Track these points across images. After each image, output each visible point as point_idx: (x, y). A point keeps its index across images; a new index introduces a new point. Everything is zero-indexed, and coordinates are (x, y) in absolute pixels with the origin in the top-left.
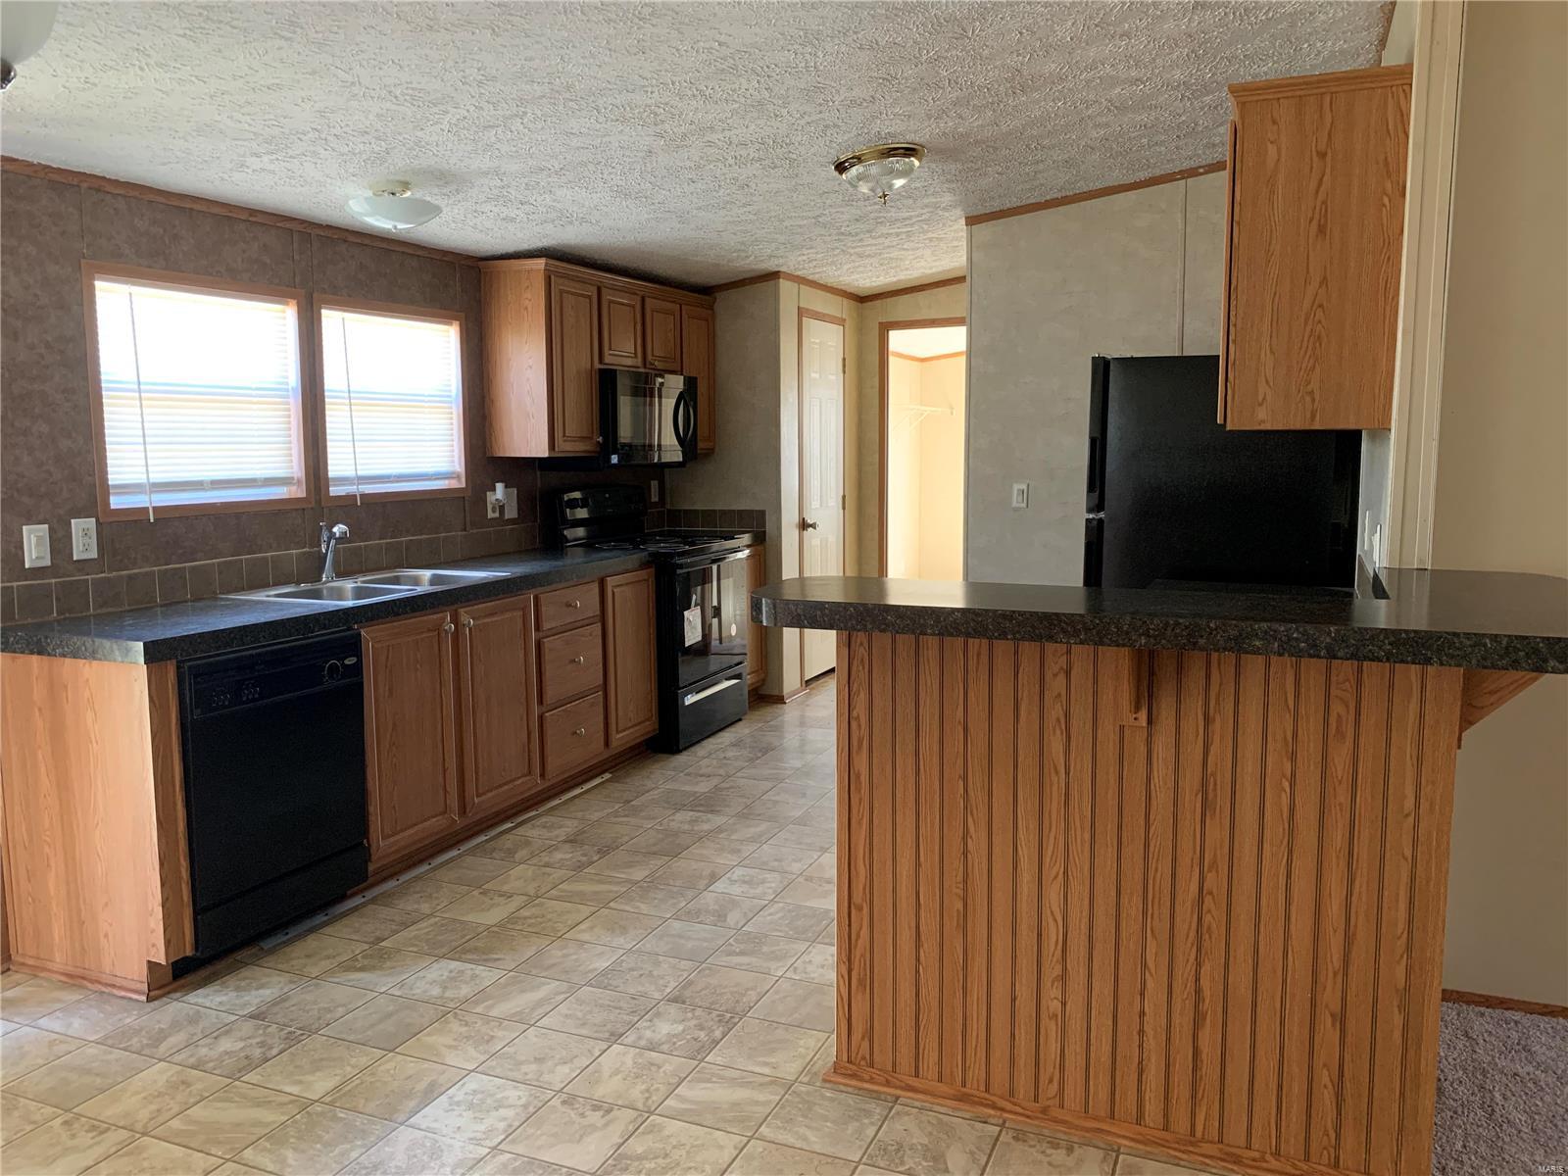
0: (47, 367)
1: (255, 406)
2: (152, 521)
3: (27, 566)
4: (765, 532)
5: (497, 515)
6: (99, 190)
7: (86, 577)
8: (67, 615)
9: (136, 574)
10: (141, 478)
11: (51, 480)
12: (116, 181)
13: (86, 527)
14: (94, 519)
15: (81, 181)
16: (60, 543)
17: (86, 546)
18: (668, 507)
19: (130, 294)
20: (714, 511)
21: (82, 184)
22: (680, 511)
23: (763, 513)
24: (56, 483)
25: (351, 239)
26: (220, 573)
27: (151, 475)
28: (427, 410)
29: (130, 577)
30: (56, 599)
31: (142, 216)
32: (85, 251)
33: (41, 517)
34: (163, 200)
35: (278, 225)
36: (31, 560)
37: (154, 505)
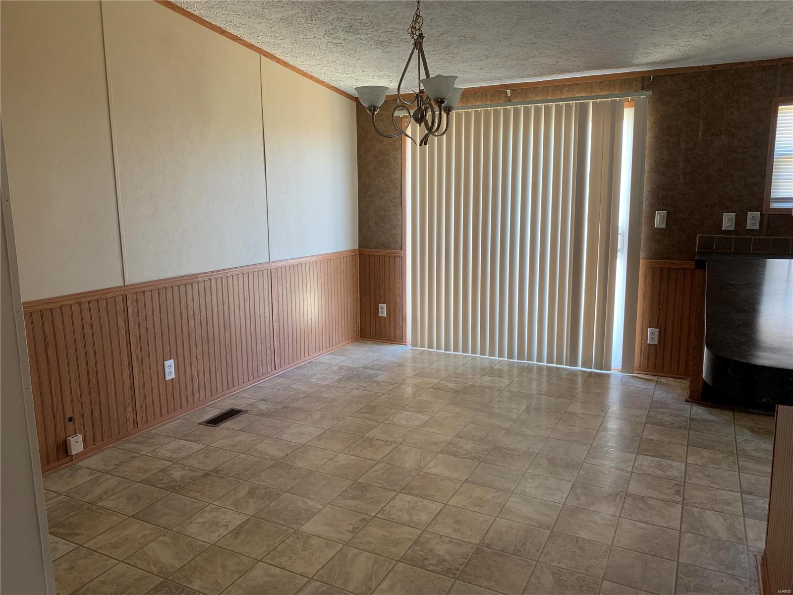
0: (747, 147)
3: (723, 229)
7: (751, 237)
8: (738, 251)
9: (779, 239)
11: (741, 195)
13: (754, 215)
14: (759, 212)
16: (741, 221)
17: (753, 224)
24: (743, 196)
29: (775, 240)
30: (734, 244)
32: (776, 94)
33: (734, 210)
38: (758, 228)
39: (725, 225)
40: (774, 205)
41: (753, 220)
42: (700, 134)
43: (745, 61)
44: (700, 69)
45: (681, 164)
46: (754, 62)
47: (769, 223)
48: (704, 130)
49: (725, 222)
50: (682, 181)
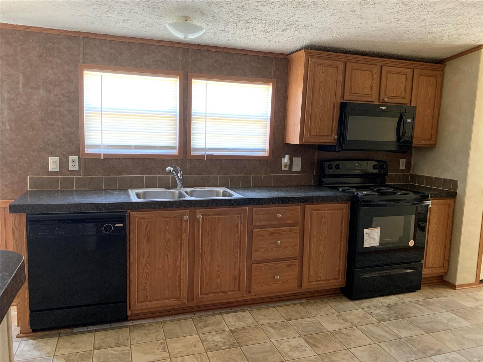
0: (62, 102)
1: (159, 118)
2: (102, 159)
3: (50, 171)
4: (456, 192)
5: (287, 169)
6: (88, 38)
7: (73, 177)
8: (64, 189)
9: (94, 178)
10: (99, 143)
11: (61, 142)
12: (96, 34)
13: (73, 159)
14: (78, 156)
15: (79, 35)
16: (64, 164)
17: (74, 166)
18: (411, 172)
19: (101, 76)
20: (432, 178)
21: (80, 36)
22: (416, 175)
23: (455, 182)
24: (63, 143)
25: (211, 49)
26: (132, 180)
27: (103, 142)
28: (252, 122)
29: (91, 178)
30: (60, 183)
31: (106, 46)
32: (80, 60)
33: (57, 154)
34: (116, 40)
35: (171, 46)
36: (51, 168)
37: (103, 153)
38: (78, 170)
39: (51, 167)
40: (88, 151)
41: (73, 163)
42: (21, 86)
43: (53, 28)
44: (14, 27)
45: (6, 112)
46: (60, 30)
47: (85, 165)
48: (24, 83)
49: (51, 165)
50: (8, 127)
